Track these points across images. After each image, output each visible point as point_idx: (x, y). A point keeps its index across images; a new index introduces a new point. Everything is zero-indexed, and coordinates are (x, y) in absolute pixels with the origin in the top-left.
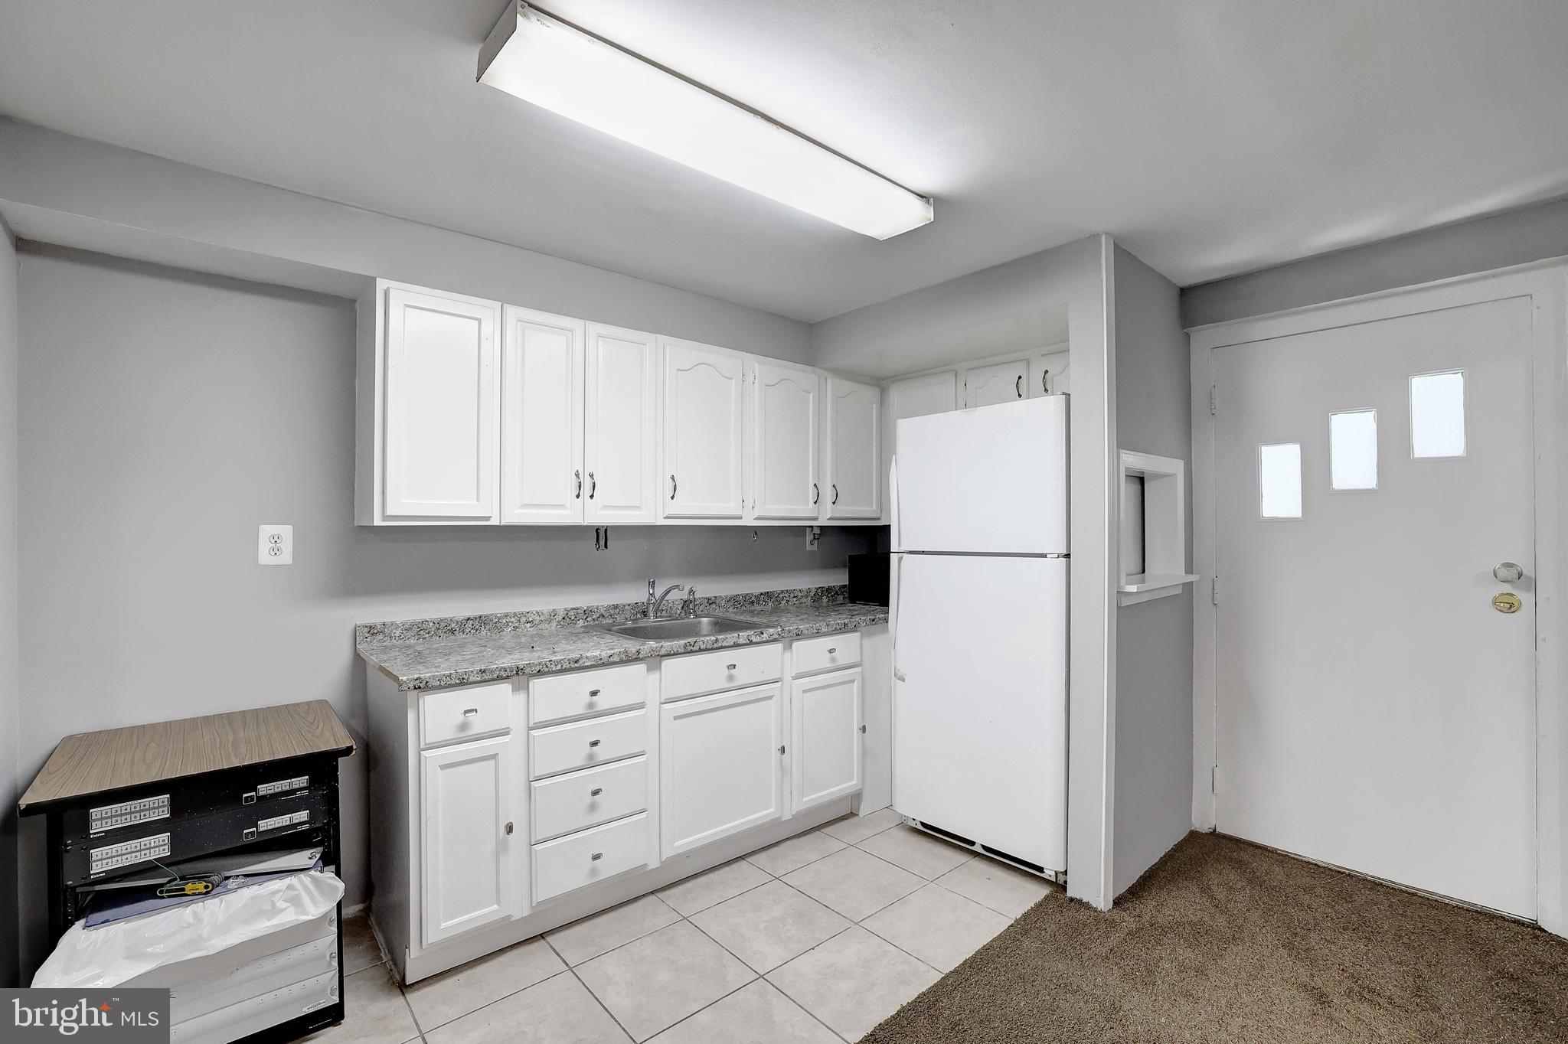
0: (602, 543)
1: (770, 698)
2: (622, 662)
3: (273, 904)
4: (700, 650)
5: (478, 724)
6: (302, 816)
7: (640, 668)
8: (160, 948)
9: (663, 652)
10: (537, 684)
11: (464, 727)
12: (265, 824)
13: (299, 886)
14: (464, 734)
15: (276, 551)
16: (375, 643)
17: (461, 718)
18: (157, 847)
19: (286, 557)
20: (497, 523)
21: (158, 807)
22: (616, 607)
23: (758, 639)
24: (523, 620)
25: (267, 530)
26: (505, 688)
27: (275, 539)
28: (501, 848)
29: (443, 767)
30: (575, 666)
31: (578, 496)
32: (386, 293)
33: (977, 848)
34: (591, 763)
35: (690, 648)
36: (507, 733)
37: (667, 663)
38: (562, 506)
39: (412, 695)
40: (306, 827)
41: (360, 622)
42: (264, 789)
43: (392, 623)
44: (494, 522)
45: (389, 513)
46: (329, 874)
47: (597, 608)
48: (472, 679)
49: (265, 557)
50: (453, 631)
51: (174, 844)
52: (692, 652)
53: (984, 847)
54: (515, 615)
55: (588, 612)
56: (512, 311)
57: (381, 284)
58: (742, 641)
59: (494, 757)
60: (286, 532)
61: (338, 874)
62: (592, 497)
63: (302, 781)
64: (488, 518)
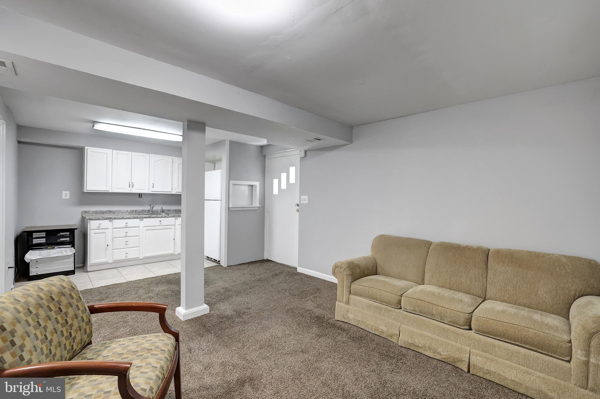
0: (140, 197)
1: (172, 228)
2: (133, 218)
3: (63, 252)
4: (152, 217)
5: (102, 227)
6: (68, 239)
7: (138, 220)
8: (44, 255)
9: (143, 217)
10: (114, 221)
11: (99, 227)
12: (61, 239)
13: (67, 250)
14: (99, 228)
15: (66, 196)
16: (86, 214)
17: (98, 225)
18: (43, 241)
19: (68, 197)
20: (111, 192)
21: (43, 235)
22: (143, 210)
23: (168, 216)
24: (120, 212)
25: (64, 192)
26: (108, 221)
27: (66, 194)
28: (106, 249)
29: (94, 233)
30: (123, 218)
31: (129, 187)
32: (87, 149)
33: (213, 260)
34: (126, 236)
35: (150, 217)
36: (108, 229)
37: (144, 219)
38: (126, 189)
39: (89, 221)
40: (69, 241)
41: (83, 210)
42: (61, 234)
43: (90, 211)
44: (110, 191)
45: (87, 190)
46: (73, 248)
47: (138, 210)
48: (100, 219)
49: (64, 197)
50: (103, 213)
51: (46, 240)
52: (150, 218)
53: (214, 259)
54: (118, 211)
55: (136, 211)
56: (114, 151)
57: (86, 148)
58: (163, 216)
59: (105, 233)
60: (68, 193)
61: (74, 248)
62: (133, 187)
63: (68, 233)
64: (109, 191)
